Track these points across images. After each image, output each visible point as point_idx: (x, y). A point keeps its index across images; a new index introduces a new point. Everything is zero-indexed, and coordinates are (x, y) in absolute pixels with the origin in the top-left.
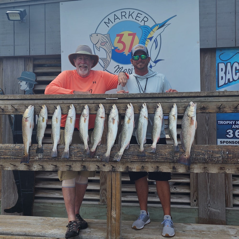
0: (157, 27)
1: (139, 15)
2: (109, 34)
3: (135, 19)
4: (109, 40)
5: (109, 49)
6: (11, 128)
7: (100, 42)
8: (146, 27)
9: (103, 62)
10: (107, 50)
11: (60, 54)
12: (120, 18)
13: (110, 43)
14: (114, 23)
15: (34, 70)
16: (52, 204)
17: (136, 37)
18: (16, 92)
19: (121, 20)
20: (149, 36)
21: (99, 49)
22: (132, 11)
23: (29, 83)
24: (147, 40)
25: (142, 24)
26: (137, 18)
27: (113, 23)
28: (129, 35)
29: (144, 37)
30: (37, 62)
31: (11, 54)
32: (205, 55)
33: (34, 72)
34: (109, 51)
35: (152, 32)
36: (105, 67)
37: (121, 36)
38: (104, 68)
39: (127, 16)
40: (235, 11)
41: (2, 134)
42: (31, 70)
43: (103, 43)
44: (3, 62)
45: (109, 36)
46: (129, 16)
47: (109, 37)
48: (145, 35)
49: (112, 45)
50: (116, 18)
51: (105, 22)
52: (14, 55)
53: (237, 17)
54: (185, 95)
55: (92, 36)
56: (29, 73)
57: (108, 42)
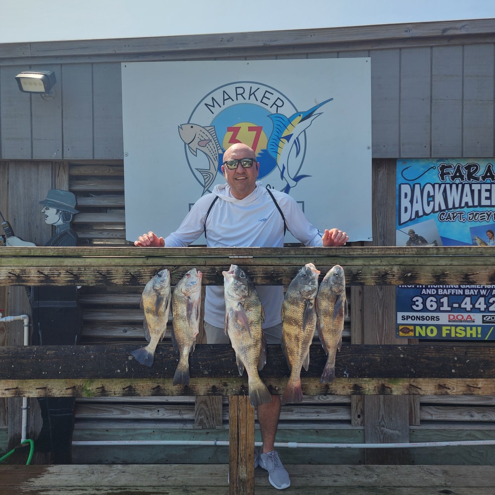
0: (299, 118)
1: (267, 95)
2: (214, 126)
3: (261, 102)
4: (214, 137)
5: (213, 154)
6: (29, 296)
7: (197, 140)
8: (280, 117)
9: (203, 176)
10: (211, 156)
11: (121, 158)
12: (234, 98)
13: (216, 143)
14: (223, 107)
15: (70, 185)
16: (107, 431)
17: (263, 134)
18: (36, 227)
19: (236, 102)
20: (286, 133)
21: (196, 152)
22: (255, 87)
23: (63, 211)
24: (281, 139)
25: (273, 110)
26: (265, 100)
27: (220, 107)
28: (250, 129)
29: (277, 134)
30: (76, 172)
31: (25, 155)
32: (379, 169)
33: (70, 191)
34: (214, 156)
35: (290, 126)
36: (206, 185)
37: (236, 130)
38: (204, 187)
39: (246, 95)
40: (431, 97)
41: (9, 305)
42: (65, 187)
43: (204, 143)
44: (8, 169)
45: (214, 129)
46: (250, 95)
47: (214, 132)
48: (278, 131)
49: (220, 146)
50: (226, 97)
51: (206, 105)
52: (32, 157)
53: (433, 108)
54: (377, 253)
55: (182, 128)
56: (62, 193)
57: (213, 141)
